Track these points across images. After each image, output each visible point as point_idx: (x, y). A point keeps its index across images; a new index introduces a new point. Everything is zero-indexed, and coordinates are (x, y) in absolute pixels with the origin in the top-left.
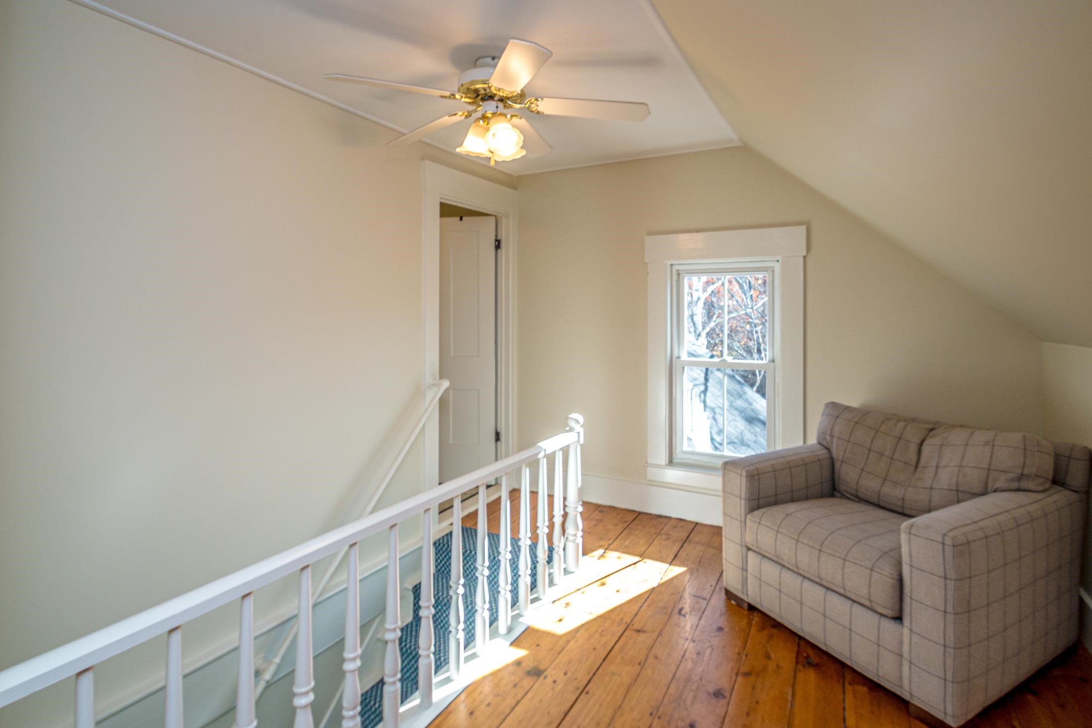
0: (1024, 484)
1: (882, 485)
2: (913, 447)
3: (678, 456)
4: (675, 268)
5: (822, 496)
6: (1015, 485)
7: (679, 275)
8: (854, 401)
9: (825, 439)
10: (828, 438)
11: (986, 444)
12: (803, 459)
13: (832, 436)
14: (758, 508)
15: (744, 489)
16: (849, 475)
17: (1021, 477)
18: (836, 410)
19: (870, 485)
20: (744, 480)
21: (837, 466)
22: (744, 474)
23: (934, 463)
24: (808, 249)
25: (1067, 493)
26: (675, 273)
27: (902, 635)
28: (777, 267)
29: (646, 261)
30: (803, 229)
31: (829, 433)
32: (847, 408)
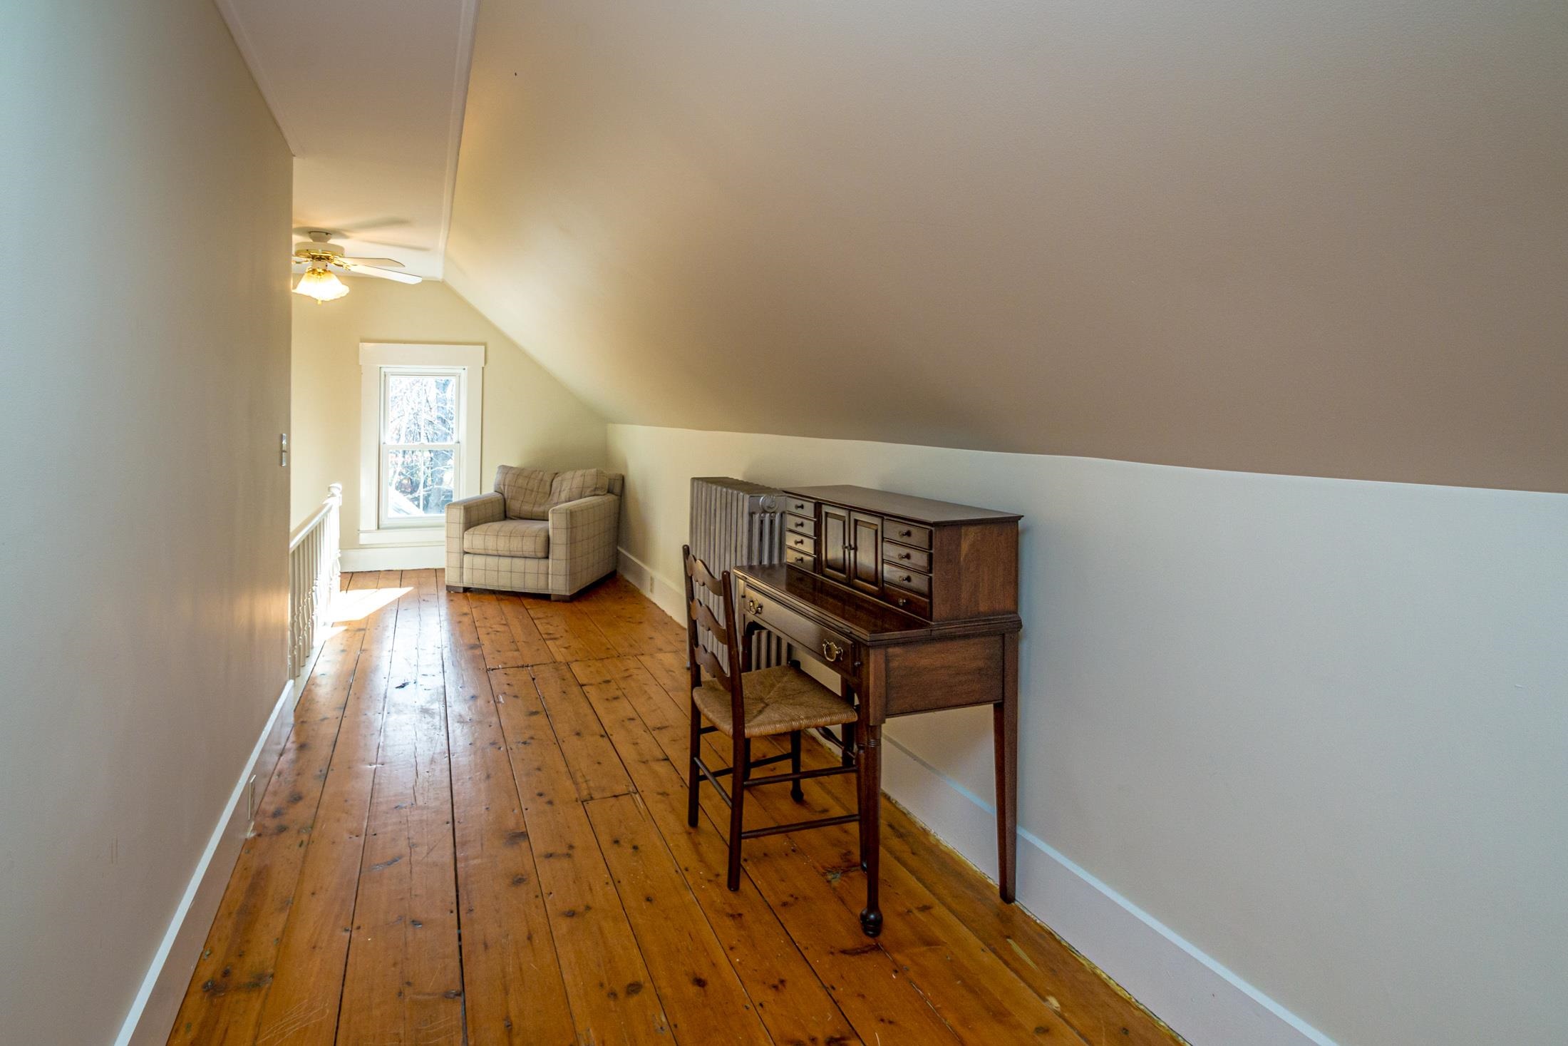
0: (597, 492)
1: (533, 507)
2: (548, 484)
3: (384, 522)
4: (383, 370)
5: (500, 520)
6: (593, 493)
7: (385, 375)
8: (514, 462)
9: (500, 488)
10: (502, 487)
11: (581, 476)
12: (490, 499)
13: (504, 485)
14: (470, 528)
15: (462, 518)
16: (515, 506)
17: (596, 489)
18: (505, 470)
19: (527, 508)
20: (462, 511)
21: (508, 502)
22: (462, 508)
23: (559, 490)
24: (486, 363)
25: (613, 496)
26: (383, 374)
27: (548, 564)
28: (464, 374)
29: (360, 364)
30: (483, 347)
31: (502, 483)
32: (511, 468)
